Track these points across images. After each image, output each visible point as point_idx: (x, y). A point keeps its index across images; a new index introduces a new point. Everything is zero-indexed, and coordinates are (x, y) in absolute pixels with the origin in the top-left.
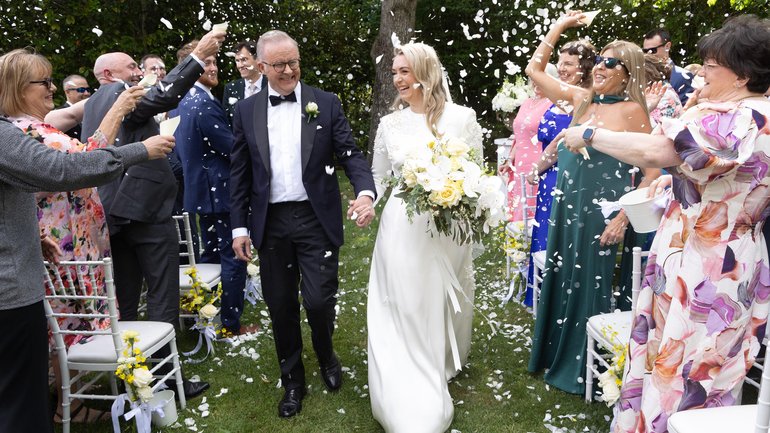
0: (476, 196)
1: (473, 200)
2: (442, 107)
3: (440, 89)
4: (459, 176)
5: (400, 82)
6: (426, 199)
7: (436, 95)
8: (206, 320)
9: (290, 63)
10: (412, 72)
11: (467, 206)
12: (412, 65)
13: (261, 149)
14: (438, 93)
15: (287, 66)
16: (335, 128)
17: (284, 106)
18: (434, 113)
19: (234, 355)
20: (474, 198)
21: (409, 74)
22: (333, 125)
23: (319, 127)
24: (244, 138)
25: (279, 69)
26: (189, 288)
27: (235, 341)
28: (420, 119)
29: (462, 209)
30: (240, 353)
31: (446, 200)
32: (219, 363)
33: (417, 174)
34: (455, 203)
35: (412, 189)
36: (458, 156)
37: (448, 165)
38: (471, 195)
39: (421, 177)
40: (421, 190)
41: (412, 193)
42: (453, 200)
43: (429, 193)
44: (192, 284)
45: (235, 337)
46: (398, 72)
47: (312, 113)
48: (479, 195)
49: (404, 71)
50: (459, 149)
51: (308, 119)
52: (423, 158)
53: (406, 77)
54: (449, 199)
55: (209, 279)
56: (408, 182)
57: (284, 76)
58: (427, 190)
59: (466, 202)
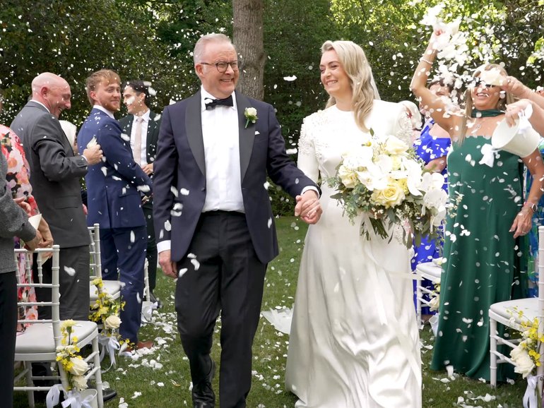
0: (421, 194)
1: (418, 198)
2: (371, 103)
3: (368, 85)
4: (400, 175)
5: (328, 77)
6: (367, 199)
7: (366, 92)
8: (110, 330)
9: (232, 63)
10: (342, 66)
11: (411, 205)
12: (342, 59)
13: (195, 152)
14: (367, 89)
15: (230, 66)
16: (273, 135)
17: (219, 110)
18: (362, 109)
19: (136, 366)
20: (419, 196)
21: (338, 68)
22: (270, 132)
23: (257, 133)
24: (173, 143)
25: (222, 69)
26: (95, 299)
27: (135, 355)
28: (349, 116)
29: (407, 207)
30: (143, 364)
31: (390, 199)
32: (124, 373)
33: (358, 172)
34: (399, 203)
35: (352, 189)
36: (397, 155)
37: (390, 163)
38: (415, 193)
39: (363, 176)
40: (363, 189)
41: (354, 192)
42: (397, 199)
43: (370, 193)
44: (97, 296)
45: (133, 352)
46: (327, 67)
47: (251, 118)
48: (424, 193)
49: (332, 65)
50: (399, 148)
51: (245, 122)
52: (363, 157)
53: (336, 72)
54: (393, 198)
55: (112, 292)
56: (346, 182)
57: (225, 77)
58: (370, 189)
59: (410, 200)
